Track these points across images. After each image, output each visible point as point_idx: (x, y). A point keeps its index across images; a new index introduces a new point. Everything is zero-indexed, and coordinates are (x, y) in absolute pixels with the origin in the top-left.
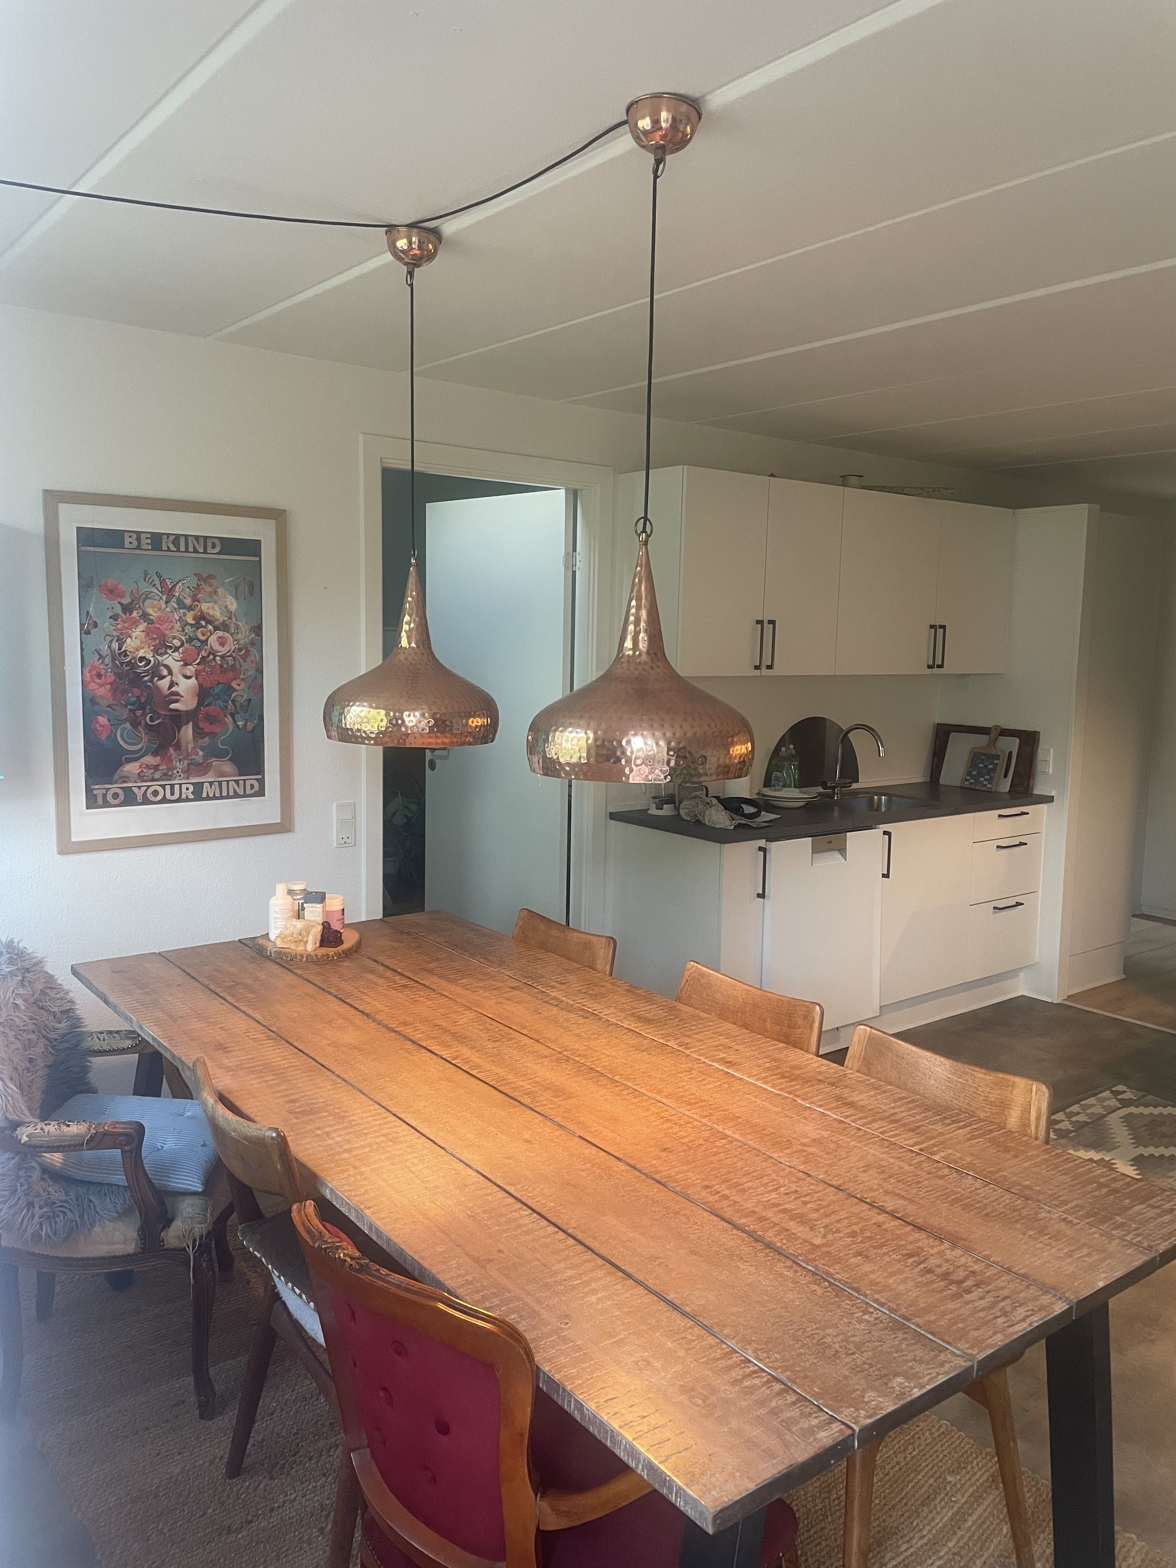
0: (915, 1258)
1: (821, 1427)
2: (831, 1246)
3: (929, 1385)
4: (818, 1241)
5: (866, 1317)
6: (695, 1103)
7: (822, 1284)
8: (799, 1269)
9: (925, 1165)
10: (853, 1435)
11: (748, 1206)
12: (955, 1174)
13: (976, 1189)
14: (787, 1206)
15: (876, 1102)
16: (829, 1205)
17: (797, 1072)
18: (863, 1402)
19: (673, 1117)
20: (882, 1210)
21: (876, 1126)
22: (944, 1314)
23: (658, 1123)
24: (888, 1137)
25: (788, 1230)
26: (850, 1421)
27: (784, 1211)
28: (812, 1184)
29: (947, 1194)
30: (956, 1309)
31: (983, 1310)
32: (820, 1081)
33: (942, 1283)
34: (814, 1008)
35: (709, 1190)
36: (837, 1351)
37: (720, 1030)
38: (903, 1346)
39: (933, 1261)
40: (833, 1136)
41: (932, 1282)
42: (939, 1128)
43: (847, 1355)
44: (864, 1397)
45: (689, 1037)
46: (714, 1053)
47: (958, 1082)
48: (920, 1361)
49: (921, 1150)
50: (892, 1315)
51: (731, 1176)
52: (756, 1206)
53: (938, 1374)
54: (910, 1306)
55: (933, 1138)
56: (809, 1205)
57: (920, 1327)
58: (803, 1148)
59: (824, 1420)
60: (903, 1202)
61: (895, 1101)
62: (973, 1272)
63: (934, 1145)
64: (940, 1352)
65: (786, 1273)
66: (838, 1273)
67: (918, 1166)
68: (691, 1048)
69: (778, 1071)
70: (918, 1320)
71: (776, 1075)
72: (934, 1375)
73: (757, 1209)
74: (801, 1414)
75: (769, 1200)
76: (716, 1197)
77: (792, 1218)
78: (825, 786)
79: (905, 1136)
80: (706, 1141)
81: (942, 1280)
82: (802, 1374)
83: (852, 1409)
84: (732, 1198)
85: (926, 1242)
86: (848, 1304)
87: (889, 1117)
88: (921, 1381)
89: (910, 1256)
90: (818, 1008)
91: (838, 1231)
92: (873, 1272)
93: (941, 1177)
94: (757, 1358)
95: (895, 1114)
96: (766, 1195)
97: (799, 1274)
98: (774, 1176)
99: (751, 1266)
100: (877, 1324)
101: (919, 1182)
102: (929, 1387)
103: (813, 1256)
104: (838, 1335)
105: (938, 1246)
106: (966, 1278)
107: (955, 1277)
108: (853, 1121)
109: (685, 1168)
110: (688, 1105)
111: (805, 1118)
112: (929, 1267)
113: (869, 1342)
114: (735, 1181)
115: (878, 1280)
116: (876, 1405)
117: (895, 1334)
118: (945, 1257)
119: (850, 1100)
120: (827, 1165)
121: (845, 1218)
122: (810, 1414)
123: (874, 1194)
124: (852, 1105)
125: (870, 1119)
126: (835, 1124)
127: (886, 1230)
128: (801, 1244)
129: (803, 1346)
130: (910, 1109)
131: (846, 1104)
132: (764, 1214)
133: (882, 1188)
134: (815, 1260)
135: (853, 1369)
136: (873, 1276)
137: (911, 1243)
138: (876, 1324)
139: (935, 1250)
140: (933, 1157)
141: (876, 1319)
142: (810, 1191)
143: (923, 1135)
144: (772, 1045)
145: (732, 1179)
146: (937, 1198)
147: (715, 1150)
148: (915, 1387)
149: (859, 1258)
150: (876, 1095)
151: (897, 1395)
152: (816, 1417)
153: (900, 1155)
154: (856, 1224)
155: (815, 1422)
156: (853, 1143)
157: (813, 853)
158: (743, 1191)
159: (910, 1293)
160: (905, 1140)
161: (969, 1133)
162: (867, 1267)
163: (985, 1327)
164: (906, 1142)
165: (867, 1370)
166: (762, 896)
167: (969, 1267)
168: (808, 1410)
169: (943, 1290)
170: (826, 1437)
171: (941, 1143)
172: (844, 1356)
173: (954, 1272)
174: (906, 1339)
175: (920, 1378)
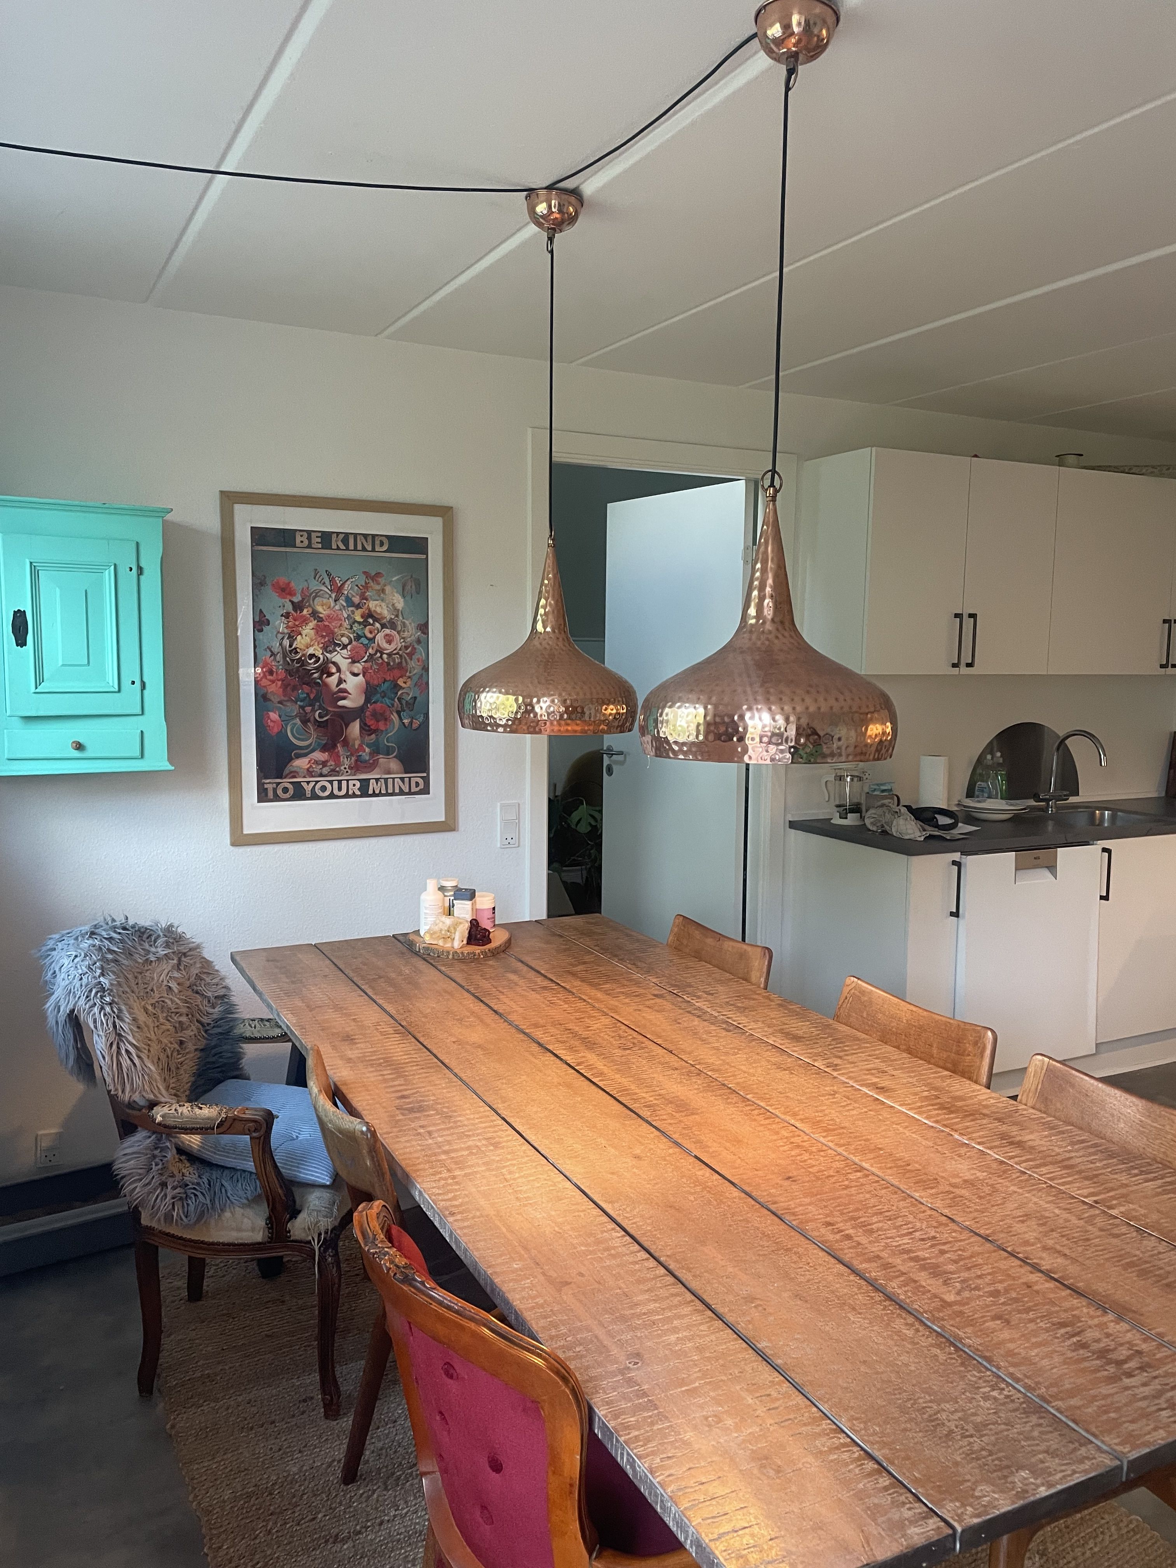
0: (1069, 1329)
1: (913, 1522)
2: (964, 1305)
3: (1061, 1484)
4: (951, 1297)
5: (995, 1393)
6: (834, 1130)
7: (947, 1349)
8: (921, 1328)
9: (1098, 1220)
10: (954, 1535)
11: (873, 1249)
12: (1135, 1234)
13: (1160, 1253)
14: (919, 1253)
15: (1049, 1143)
16: (972, 1257)
17: (959, 1104)
18: (973, 1496)
19: (804, 1144)
20: (1036, 1268)
21: (1044, 1170)
22: (1094, 1398)
23: (786, 1148)
24: (1058, 1184)
25: (915, 1282)
26: (952, 1518)
27: (916, 1259)
28: (955, 1231)
29: (1120, 1256)
30: (1112, 1395)
31: (1145, 1398)
32: (984, 1115)
33: (1098, 1362)
34: (986, 1033)
35: (830, 1228)
36: (951, 1432)
37: (877, 1052)
38: (1036, 1434)
39: (1090, 1335)
40: (990, 1178)
41: (1085, 1359)
42: (1123, 1178)
43: (964, 1437)
44: (974, 1490)
45: (840, 1057)
46: (865, 1077)
47: (1152, 1126)
48: (1053, 1454)
49: (1096, 1202)
50: (1029, 1394)
51: (861, 1213)
52: (883, 1250)
53: (1074, 1472)
54: (1051, 1385)
55: (1112, 1189)
56: (948, 1255)
57: (1061, 1413)
58: (952, 1189)
59: (920, 1513)
60: (1064, 1261)
61: (1072, 1144)
62: (1139, 1353)
63: (1113, 1198)
64: (1081, 1445)
65: (905, 1331)
66: (968, 1338)
67: (1090, 1220)
68: (840, 1070)
69: (938, 1101)
70: (1059, 1403)
71: (933, 1105)
72: (1069, 1472)
73: (884, 1254)
74: (893, 1502)
75: (900, 1245)
76: (838, 1236)
77: (923, 1268)
78: (1036, 798)
79: (1077, 1185)
80: (838, 1172)
81: (1098, 1358)
82: (903, 1454)
83: (957, 1504)
84: (856, 1239)
85: (1085, 1310)
86: (975, 1376)
87: (1063, 1160)
88: (1051, 1478)
89: (1063, 1325)
90: (989, 1033)
91: (977, 1288)
92: (1012, 1340)
93: (1117, 1236)
94: (851, 1429)
95: (1072, 1158)
96: (898, 1239)
97: (920, 1334)
98: (911, 1218)
99: (864, 1319)
100: (1007, 1403)
101: (1088, 1240)
102: (1060, 1487)
103: (941, 1314)
104: (956, 1411)
105: (1098, 1316)
106: (1129, 1359)
107: (1113, 1356)
108: (1016, 1163)
109: (807, 1200)
110: (825, 1131)
111: (960, 1156)
112: (1084, 1341)
113: (993, 1424)
114: (862, 1220)
115: (1016, 1351)
116: (989, 1502)
117: (1027, 1417)
118: (1105, 1331)
119: (1018, 1138)
120: (977, 1210)
121: (989, 1274)
122: (904, 1504)
123: (1029, 1249)
124: (1019, 1144)
125: (1038, 1162)
126: (995, 1165)
127: (1037, 1292)
128: (929, 1299)
129: (911, 1420)
130: (1091, 1154)
131: (1012, 1143)
132: (890, 1260)
133: (1041, 1242)
134: (943, 1320)
135: (968, 1455)
136: (1011, 1346)
137: (1065, 1311)
138: (1004, 1404)
139: (1096, 1321)
140: (1111, 1212)
141: (1007, 1397)
142: (950, 1239)
143: (1102, 1184)
144: (935, 1073)
145: (860, 1218)
146: (1107, 1260)
147: (846, 1183)
148: (1043, 1485)
149: (998, 1322)
150: (1050, 1136)
151: (1018, 1492)
152: (910, 1509)
153: (1069, 1206)
154: (1001, 1282)
155: (908, 1514)
156: (1012, 1188)
157: (1016, 870)
158: (871, 1231)
159: (1055, 1370)
160: (1079, 1188)
161: (1159, 1187)
162: (1006, 1335)
163: (1144, 1421)
164: (1078, 1192)
165: (984, 1458)
166: (956, 914)
167: (1136, 1345)
168: (903, 1498)
169: (1097, 1370)
170: (918, 1534)
171: (1123, 1196)
172: (959, 1437)
173: (1115, 1349)
174: (1040, 1425)
175: (1050, 1474)
